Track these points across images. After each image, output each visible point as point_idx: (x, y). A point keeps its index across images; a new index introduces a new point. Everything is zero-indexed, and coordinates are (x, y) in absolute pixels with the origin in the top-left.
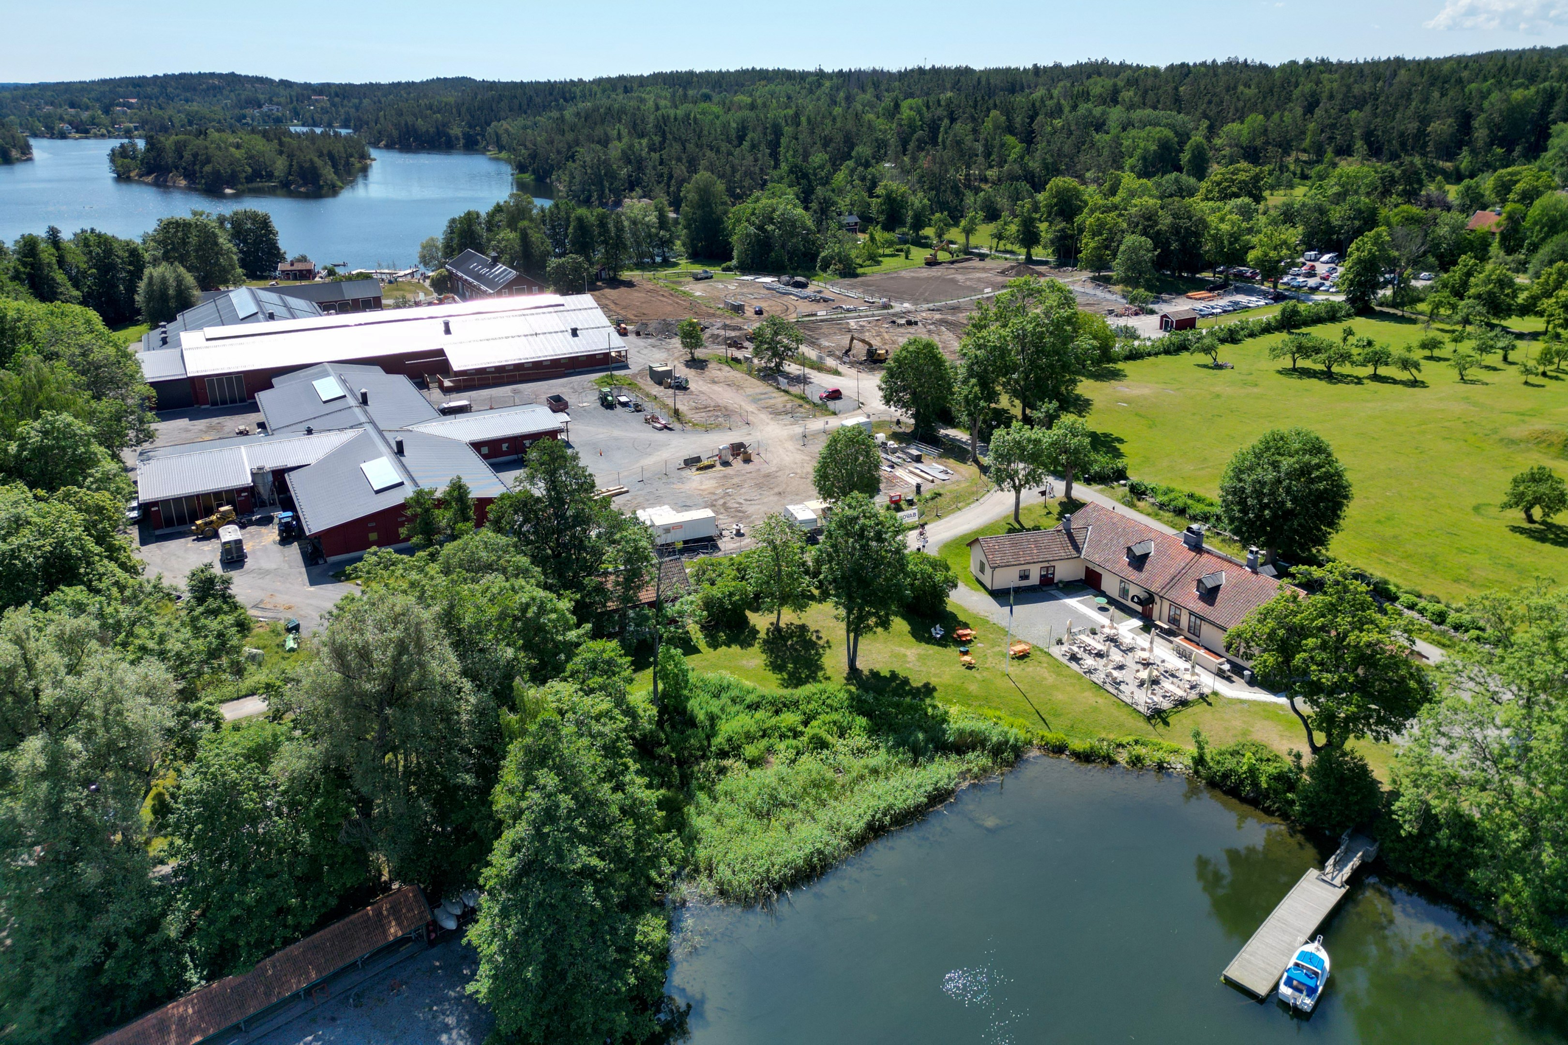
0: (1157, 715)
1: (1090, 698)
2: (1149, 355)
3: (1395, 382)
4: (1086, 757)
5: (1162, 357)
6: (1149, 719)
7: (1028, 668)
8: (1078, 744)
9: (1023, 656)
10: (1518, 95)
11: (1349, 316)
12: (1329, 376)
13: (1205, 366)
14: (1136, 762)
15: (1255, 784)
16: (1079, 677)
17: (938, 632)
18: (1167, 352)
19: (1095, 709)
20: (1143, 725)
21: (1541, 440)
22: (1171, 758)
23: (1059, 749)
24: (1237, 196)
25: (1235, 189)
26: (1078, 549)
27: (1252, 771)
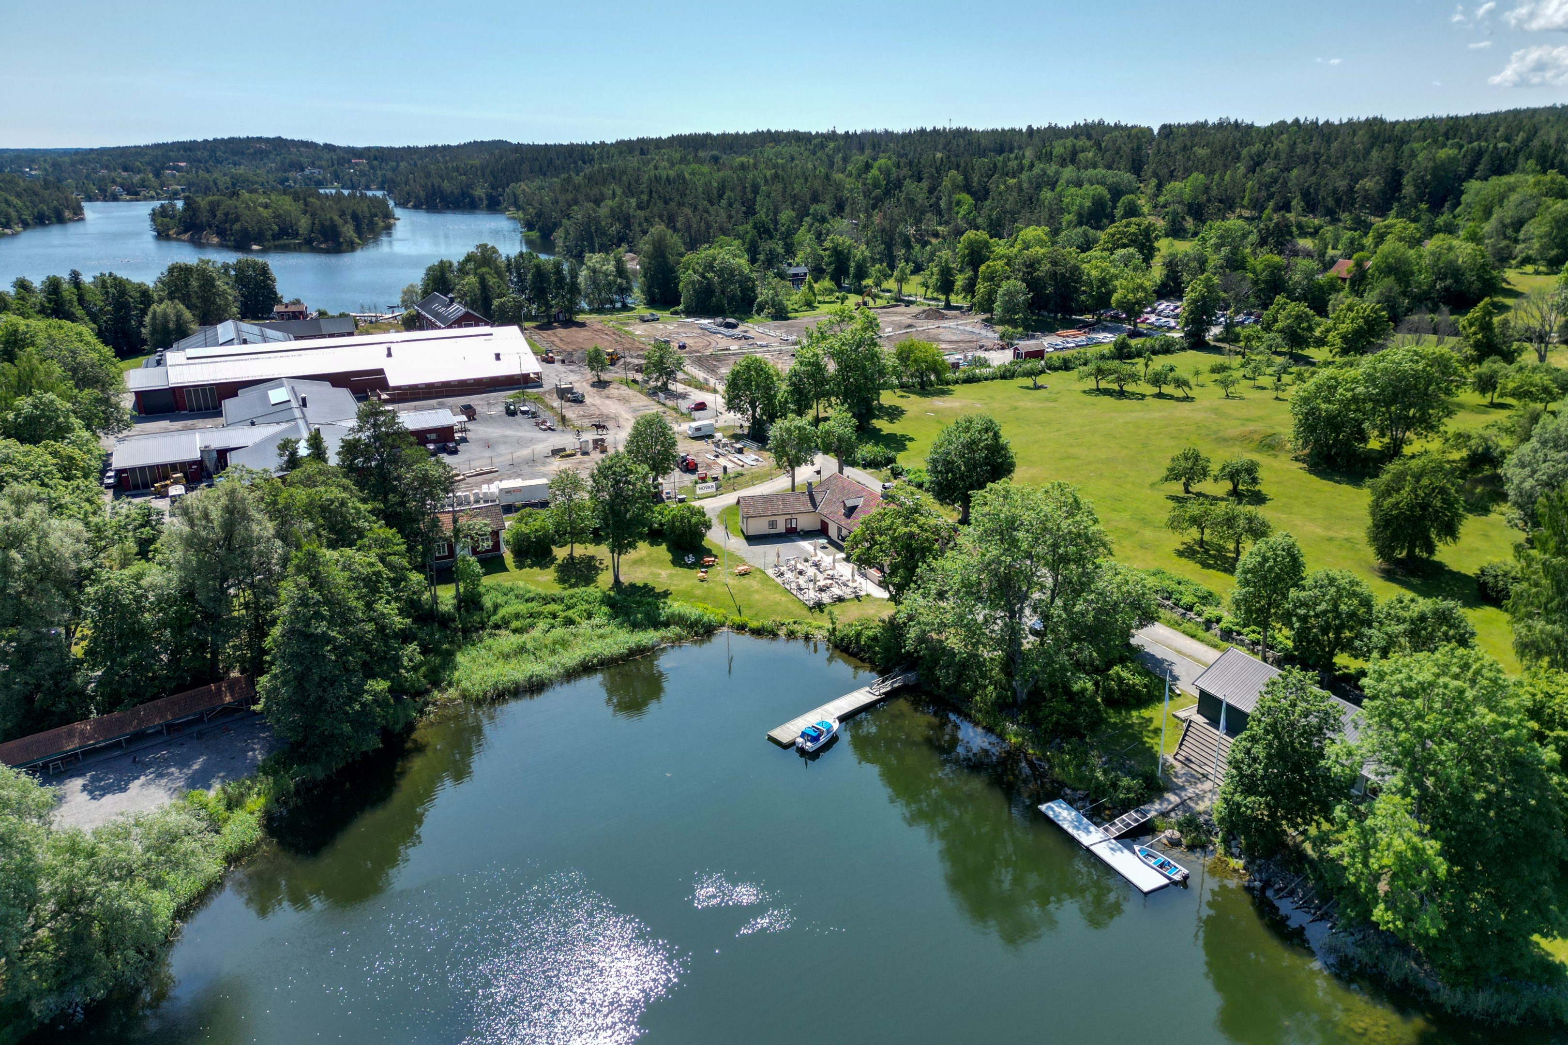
0: (819, 606)
1: (777, 597)
2: (986, 379)
3: (1171, 397)
4: (758, 632)
5: (999, 382)
6: (811, 609)
7: (745, 581)
8: (754, 624)
9: (745, 574)
10: (1443, 154)
11: (1183, 349)
12: (1121, 394)
13: (1028, 388)
14: (791, 635)
15: (858, 642)
16: (778, 585)
17: (690, 559)
18: (1003, 377)
19: (778, 604)
20: (805, 612)
21: (1244, 439)
22: (816, 632)
23: (741, 628)
24: (1124, 246)
25: (1125, 241)
26: (815, 505)
27: (859, 635)
